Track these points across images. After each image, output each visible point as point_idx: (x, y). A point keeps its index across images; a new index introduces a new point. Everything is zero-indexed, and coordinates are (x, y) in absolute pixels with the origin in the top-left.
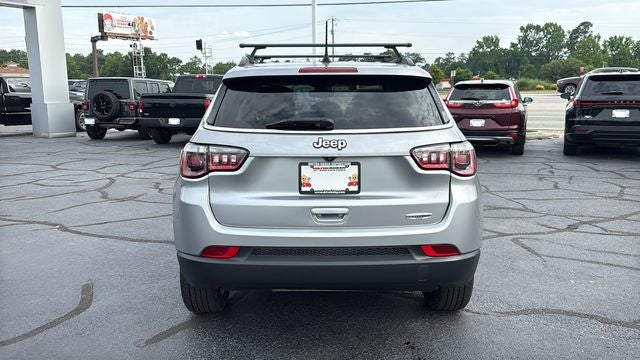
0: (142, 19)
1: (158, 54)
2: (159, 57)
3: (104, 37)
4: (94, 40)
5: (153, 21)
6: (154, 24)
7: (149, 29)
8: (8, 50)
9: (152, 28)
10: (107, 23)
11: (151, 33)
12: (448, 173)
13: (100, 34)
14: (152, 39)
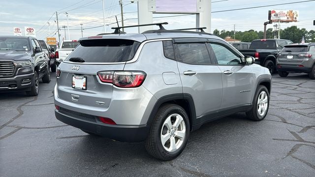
0: (292, 11)
1: (300, 29)
2: (301, 31)
3: (270, 22)
4: (265, 24)
5: (298, 12)
6: (298, 14)
7: (295, 16)
8: (230, 31)
9: (297, 16)
10: (273, 15)
11: (296, 18)
12: (112, 85)
13: (268, 21)
14: (296, 21)
